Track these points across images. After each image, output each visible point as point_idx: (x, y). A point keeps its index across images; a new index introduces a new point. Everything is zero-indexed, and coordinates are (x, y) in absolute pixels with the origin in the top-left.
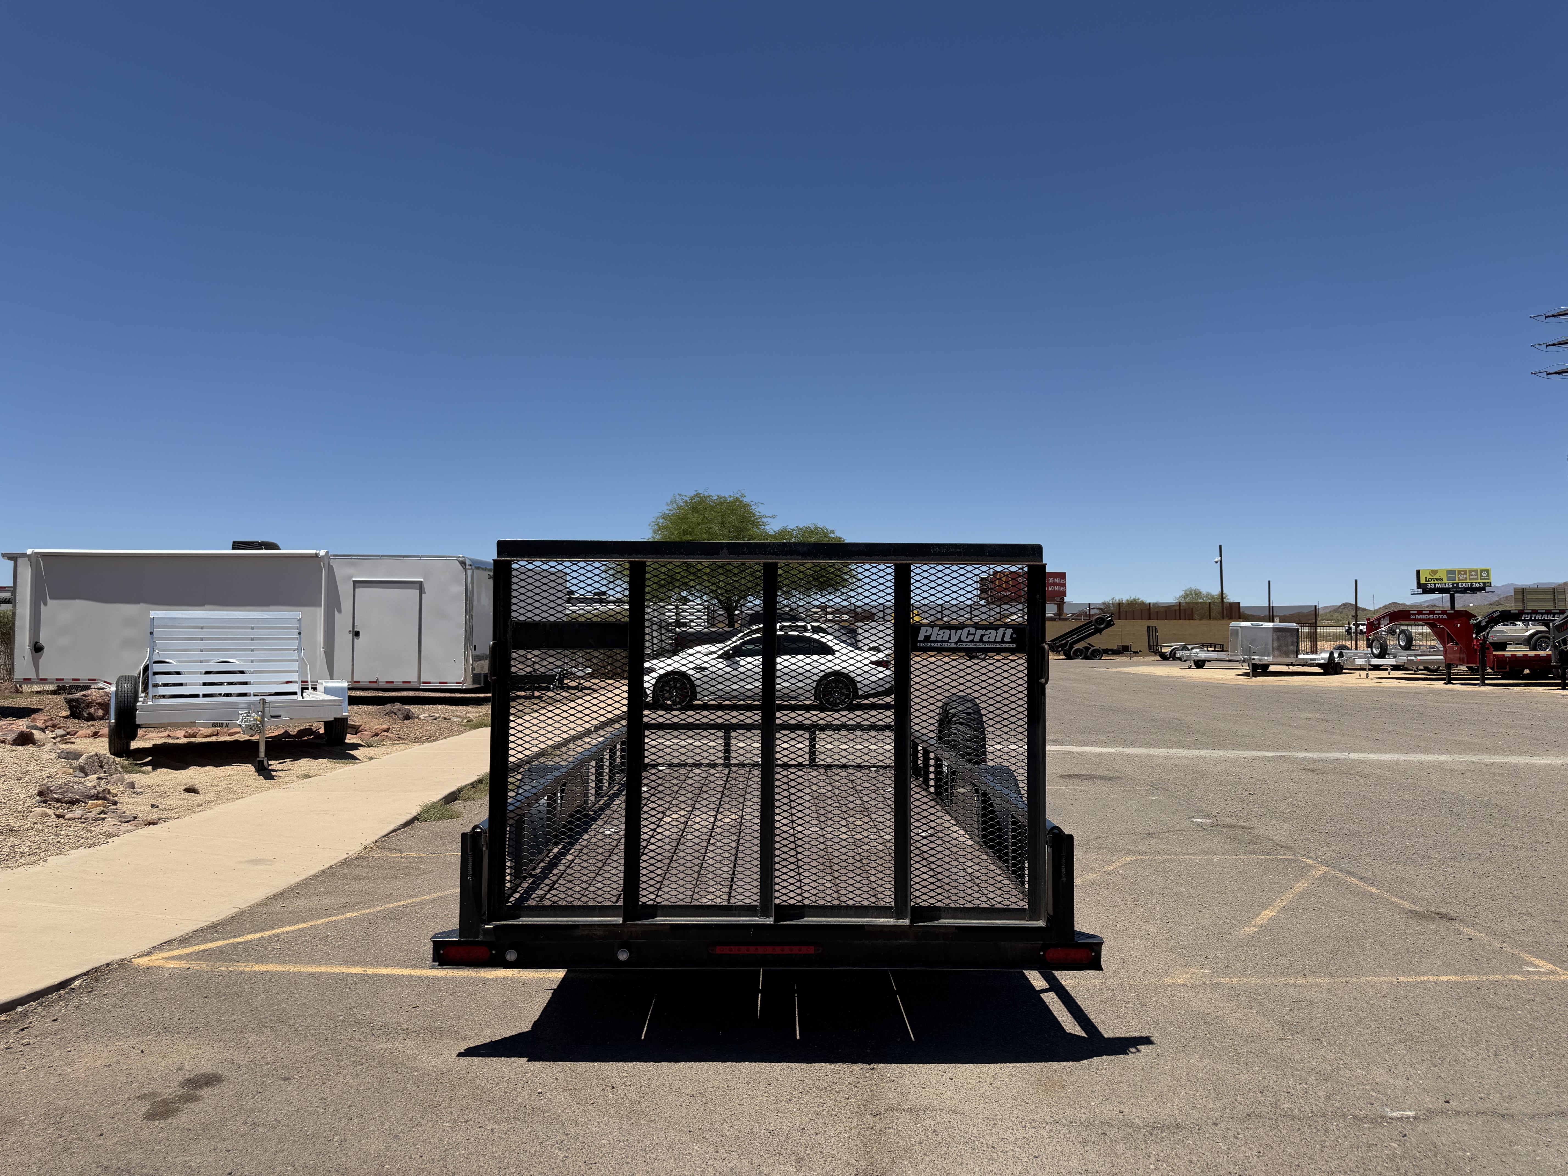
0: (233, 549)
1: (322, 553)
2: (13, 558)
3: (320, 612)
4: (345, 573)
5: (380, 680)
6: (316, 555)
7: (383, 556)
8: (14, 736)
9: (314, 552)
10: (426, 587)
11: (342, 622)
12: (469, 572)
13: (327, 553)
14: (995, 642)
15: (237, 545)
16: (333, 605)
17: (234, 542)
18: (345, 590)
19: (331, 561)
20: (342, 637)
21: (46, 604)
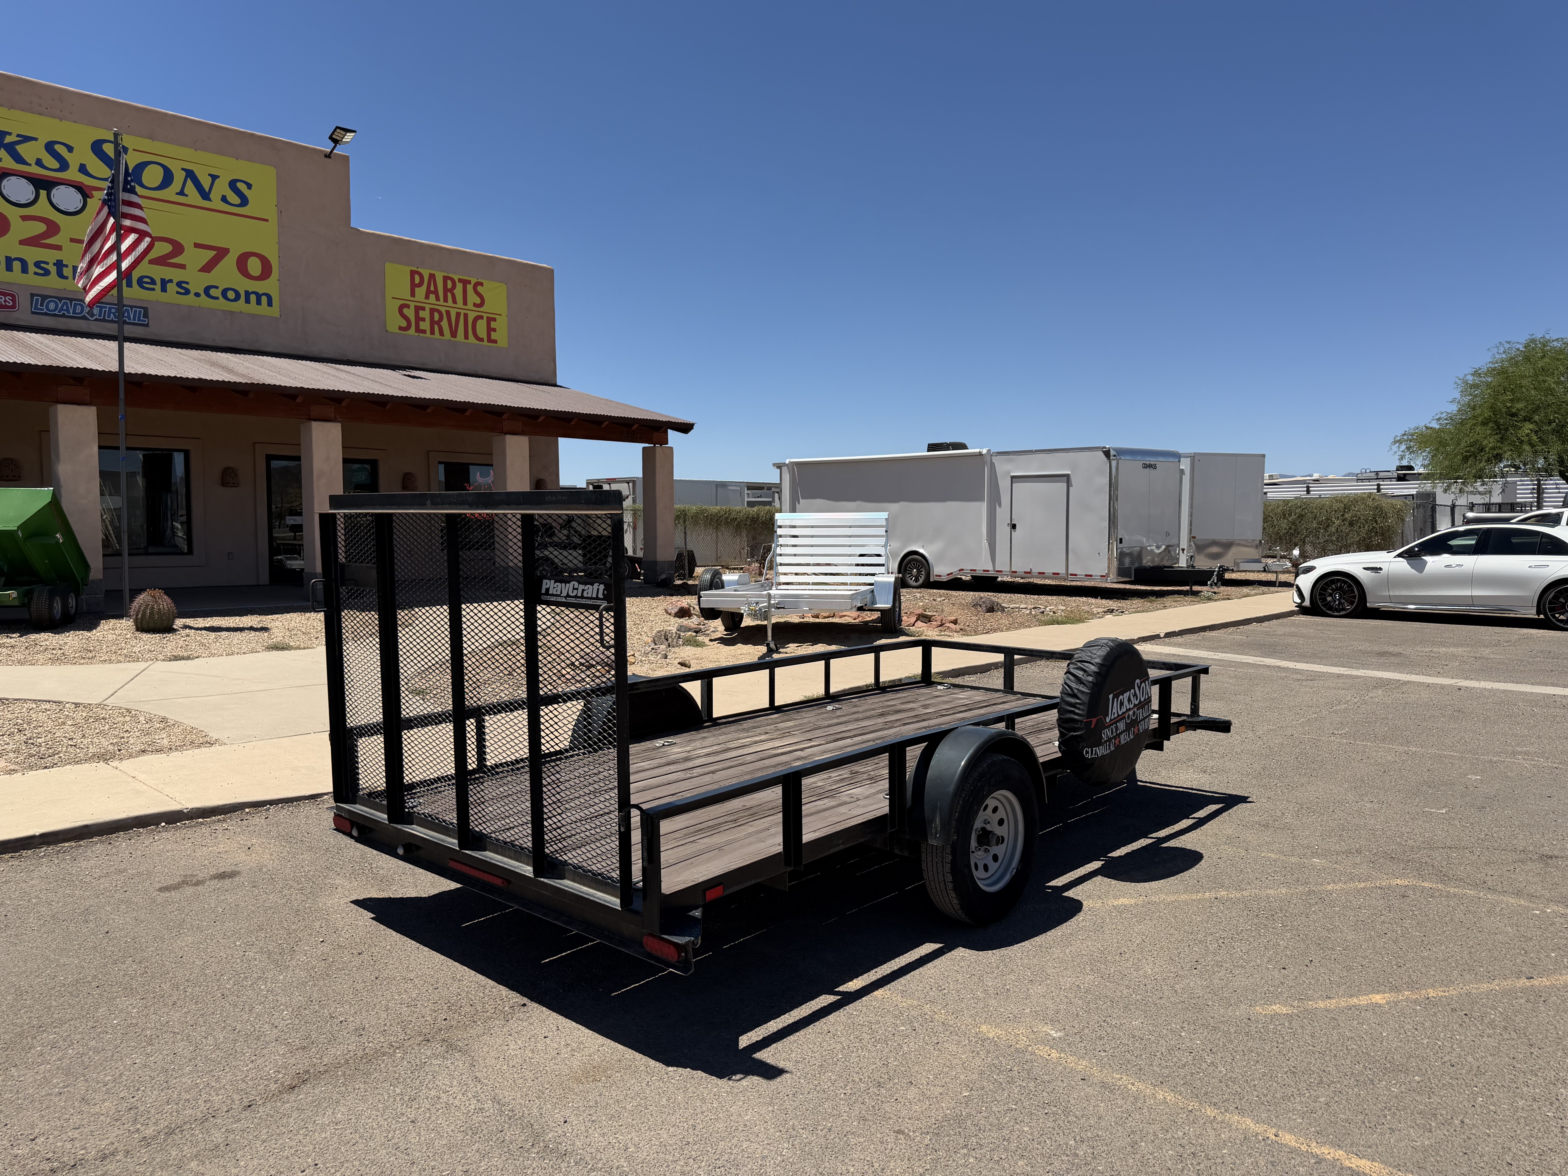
0: (928, 451)
1: (984, 451)
2: (779, 466)
3: (984, 506)
4: (1005, 469)
5: (1033, 571)
6: (980, 454)
7: (1036, 451)
8: (676, 610)
9: (977, 450)
10: (1073, 480)
11: (1002, 515)
12: (1114, 463)
13: (989, 451)
14: (591, 598)
15: (932, 447)
16: (995, 501)
17: (929, 445)
18: (1004, 484)
19: (993, 458)
20: (1003, 530)
21: (799, 503)
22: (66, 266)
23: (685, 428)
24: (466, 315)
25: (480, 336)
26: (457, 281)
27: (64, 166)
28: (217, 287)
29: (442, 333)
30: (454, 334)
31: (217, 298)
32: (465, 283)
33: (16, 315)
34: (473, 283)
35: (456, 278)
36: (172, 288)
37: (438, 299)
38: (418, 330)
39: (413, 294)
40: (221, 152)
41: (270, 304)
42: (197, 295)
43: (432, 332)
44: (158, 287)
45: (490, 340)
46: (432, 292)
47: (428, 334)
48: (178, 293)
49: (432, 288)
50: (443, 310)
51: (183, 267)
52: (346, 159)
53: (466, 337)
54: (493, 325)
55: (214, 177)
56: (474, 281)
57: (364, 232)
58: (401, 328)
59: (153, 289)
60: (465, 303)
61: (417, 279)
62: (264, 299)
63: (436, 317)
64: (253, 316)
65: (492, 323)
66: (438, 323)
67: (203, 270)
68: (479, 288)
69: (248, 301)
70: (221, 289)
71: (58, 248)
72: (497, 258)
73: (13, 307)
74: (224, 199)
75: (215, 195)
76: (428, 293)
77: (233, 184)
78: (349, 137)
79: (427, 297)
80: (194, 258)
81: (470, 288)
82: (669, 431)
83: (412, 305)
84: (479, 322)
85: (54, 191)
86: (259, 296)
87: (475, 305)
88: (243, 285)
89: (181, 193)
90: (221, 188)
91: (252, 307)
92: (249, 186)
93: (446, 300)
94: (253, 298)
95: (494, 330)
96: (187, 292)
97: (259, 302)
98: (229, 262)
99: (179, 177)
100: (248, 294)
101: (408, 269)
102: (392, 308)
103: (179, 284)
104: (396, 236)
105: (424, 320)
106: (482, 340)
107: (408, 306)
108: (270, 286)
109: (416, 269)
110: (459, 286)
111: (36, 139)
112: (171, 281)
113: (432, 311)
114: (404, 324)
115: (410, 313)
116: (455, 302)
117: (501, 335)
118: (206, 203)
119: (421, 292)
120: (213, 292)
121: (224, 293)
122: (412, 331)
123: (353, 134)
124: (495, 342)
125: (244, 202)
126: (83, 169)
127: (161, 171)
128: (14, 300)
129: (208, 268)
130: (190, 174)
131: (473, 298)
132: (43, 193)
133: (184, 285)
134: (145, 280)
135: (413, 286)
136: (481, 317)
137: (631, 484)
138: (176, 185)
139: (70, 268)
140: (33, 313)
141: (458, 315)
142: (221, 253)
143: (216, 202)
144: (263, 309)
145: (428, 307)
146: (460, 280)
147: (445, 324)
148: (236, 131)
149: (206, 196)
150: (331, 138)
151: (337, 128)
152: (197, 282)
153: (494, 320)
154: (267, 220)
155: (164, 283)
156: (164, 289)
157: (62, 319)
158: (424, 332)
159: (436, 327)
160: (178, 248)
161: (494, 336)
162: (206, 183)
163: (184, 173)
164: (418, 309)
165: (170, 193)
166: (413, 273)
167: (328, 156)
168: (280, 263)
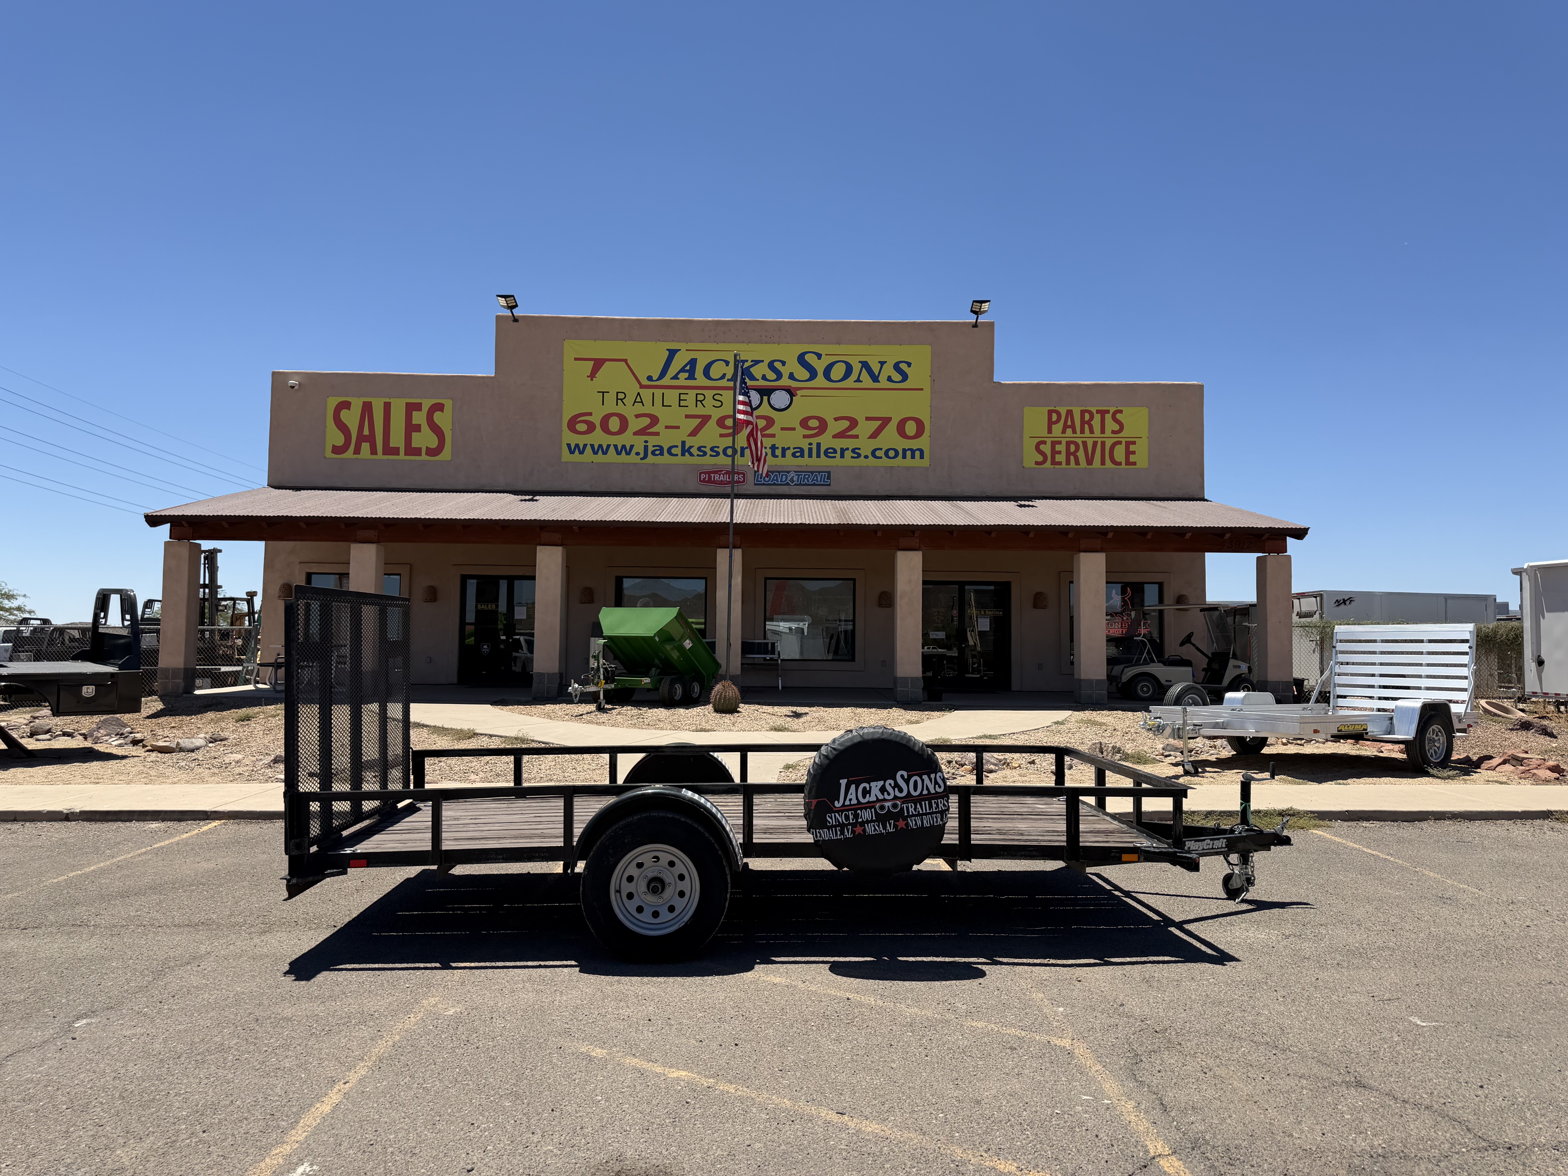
2: (1518, 572)
21: (1544, 618)
22: (778, 448)
23: (1300, 534)
24: (1103, 443)
25: (1117, 459)
26: (1095, 412)
27: (779, 376)
28: (881, 449)
29: (1077, 463)
30: (1090, 461)
31: (881, 458)
32: (1103, 413)
33: (745, 487)
34: (1111, 412)
35: (1094, 410)
36: (848, 454)
37: (1074, 432)
38: (1054, 462)
39: (1050, 431)
40: (888, 342)
41: (922, 457)
42: (866, 457)
43: (1068, 463)
44: (838, 455)
45: (1128, 463)
46: (1069, 427)
47: (1064, 465)
48: (852, 457)
49: (1069, 423)
50: (1079, 441)
51: (856, 437)
52: (992, 325)
53: (1103, 463)
54: (1132, 448)
55: (882, 363)
56: (1112, 410)
57: (1005, 384)
58: (1037, 463)
59: (835, 457)
60: (1103, 431)
61: (1054, 417)
62: (917, 453)
63: (1073, 448)
64: (908, 468)
65: (1131, 446)
66: (1074, 454)
67: (870, 437)
68: (1118, 416)
69: (904, 457)
70: (884, 450)
71: (773, 436)
72: (1138, 384)
73: (744, 481)
74: (889, 379)
75: (883, 378)
76: (1065, 427)
77: (896, 367)
78: (985, 306)
79: (1064, 432)
80: (865, 429)
81: (1108, 417)
82: (1288, 538)
83: (1049, 441)
84: (1118, 447)
85: (772, 396)
86: (913, 451)
87: (1113, 432)
88: (901, 444)
89: (858, 380)
90: (889, 370)
91: (909, 462)
92: (909, 364)
93: (1082, 432)
94: (909, 453)
95: (1134, 453)
96: (859, 455)
97: (913, 457)
98: (892, 427)
99: (857, 367)
100: (904, 451)
101: (1046, 409)
102: (1029, 446)
103: (853, 451)
104: (1036, 382)
105: (1060, 452)
106: (1120, 464)
107: (1045, 443)
108: (923, 442)
109: (1053, 408)
110: (1097, 417)
111: (763, 361)
112: (847, 449)
113: (1068, 444)
114: (1040, 458)
115: (1046, 449)
116: (1092, 431)
117: (1141, 457)
118: (876, 385)
119: (1057, 429)
120: (878, 453)
121: (886, 453)
122: (1048, 464)
123: (988, 303)
124: (1134, 464)
125: (905, 377)
126: (792, 376)
127: (843, 366)
128: (744, 477)
129: (874, 435)
130: (865, 365)
131: (1111, 425)
132: (765, 398)
133: (856, 451)
134: (829, 451)
135: (1050, 424)
136: (1120, 443)
137: (1318, 598)
138: (854, 376)
139: (780, 449)
140: (755, 484)
141: (1095, 444)
142: (886, 421)
143: (883, 382)
144: (917, 462)
145: (1064, 441)
146: (1098, 412)
147: (1081, 454)
148: (901, 323)
149: (875, 379)
150: (972, 311)
151: (974, 301)
152: (865, 447)
153: (1134, 443)
154: (922, 389)
155: (843, 451)
156: (842, 456)
157: (774, 487)
158: (1060, 463)
159: (1072, 458)
160: (854, 423)
161: (1132, 458)
162: (876, 369)
163: (860, 365)
164: (1054, 444)
165: (850, 382)
166: (1050, 412)
167: (975, 325)
168: (931, 422)
